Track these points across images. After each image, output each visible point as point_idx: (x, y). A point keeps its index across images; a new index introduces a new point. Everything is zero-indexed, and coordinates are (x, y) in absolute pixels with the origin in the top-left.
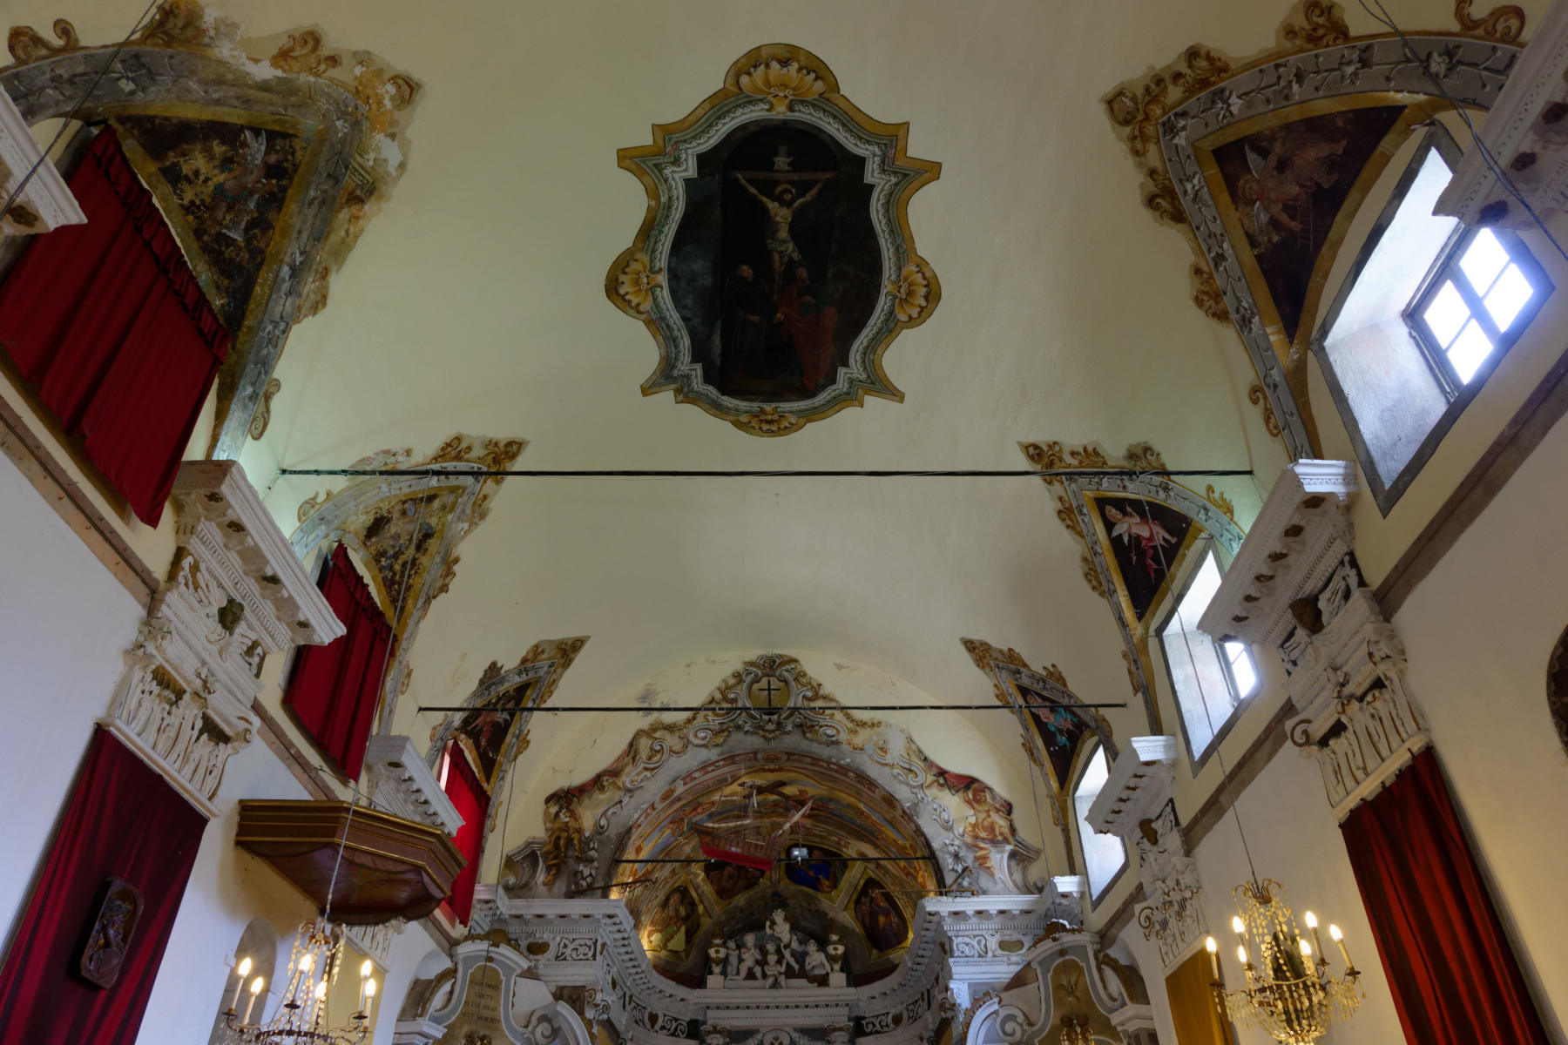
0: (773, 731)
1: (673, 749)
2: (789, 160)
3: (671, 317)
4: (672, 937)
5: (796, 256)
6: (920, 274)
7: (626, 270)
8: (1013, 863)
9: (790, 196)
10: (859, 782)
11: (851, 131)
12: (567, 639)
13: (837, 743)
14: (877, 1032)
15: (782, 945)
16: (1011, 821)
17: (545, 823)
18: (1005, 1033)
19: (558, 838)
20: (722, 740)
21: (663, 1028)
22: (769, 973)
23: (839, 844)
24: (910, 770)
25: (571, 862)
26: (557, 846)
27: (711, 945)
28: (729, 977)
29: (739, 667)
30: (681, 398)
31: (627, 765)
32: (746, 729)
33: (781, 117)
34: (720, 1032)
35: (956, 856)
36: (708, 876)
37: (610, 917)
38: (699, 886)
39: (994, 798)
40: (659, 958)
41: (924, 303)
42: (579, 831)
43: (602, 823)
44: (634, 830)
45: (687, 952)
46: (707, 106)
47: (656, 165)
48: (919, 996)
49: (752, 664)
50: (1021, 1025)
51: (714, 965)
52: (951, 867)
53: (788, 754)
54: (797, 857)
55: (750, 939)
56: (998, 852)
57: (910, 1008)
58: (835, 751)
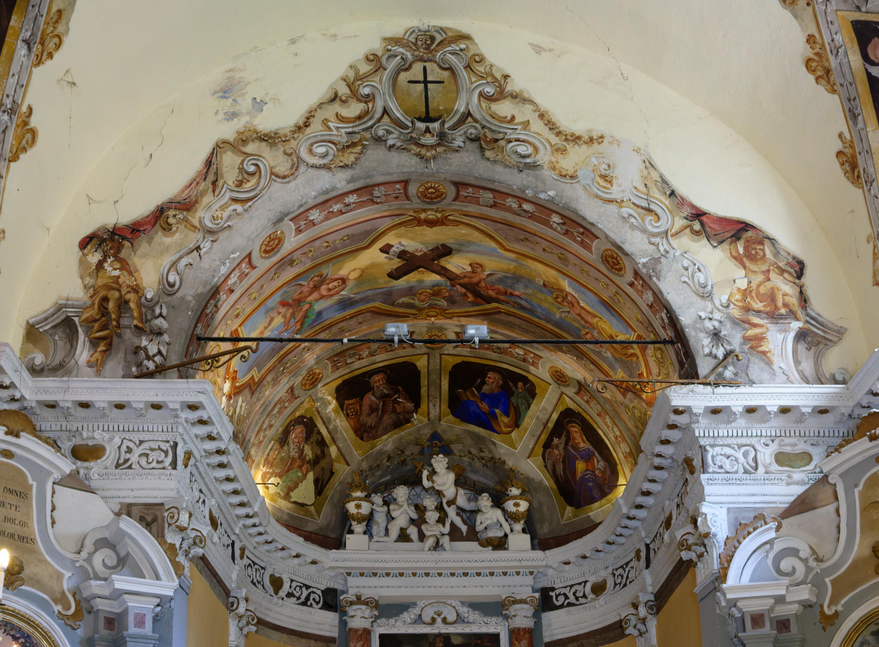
0: (433, 147)
1: (276, 170)
4: (296, 485)
8: (802, 347)
10: (566, 233)
13: (534, 167)
14: (570, 605)
15: (445, 500)
16: (801, 287)
20: (352, 158)
21: (290, 596)
22: (427, 534)
23: (526, 359)
24: (649, 210)
26: (103, 311)
27: (348, 498)
28: (376, 537)
31: (203, 193)
32: (390, 142)
34: (366, 603)
35: (716, 335)
36: (341, 405)
38: (329, 420)
39: (777, 253)
40: (280, 510)
43: (171, 279)
44: (222, 296)
45: (318, 506)
48: (633, 555)
50: (804, 561)
51: (354, 523)
52: (707, 351)
53: (456, 184)
54: (473, 336)
55: (401, 493)
56: (780, 331)
57: (617, 573)
58: (531, 179)
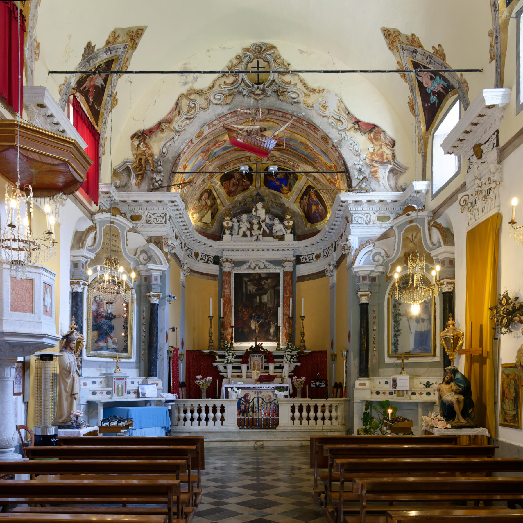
0: (260, 95)
1: (202, 106)
4: (204, 216)
8: (391, 175)
10: (309, 128)
12: (133, 27)
13: (297, 103)
14: (307, 262)
15: (261, 220)
16: (393, 151)
17: (132, 151)
18: (374, 260)
19: (141, 159)
20: (230, 101)
21: (201, 259)
22: (254, 234)
23: (294, 166)
24: (339, 120)
25: (149, 173)
26: (140, 164)
27: (224, 220)
28: (234, 236)
29: (240, 52)
31: (175, 116)
32: (244, 93)
34: (230, 262)
35: (360, 171)
36: (222, 184)
37: (172, 202)
38: (217, 190)
39: (385, 138)
40: (198, 226)
42: (151, 155)
43: (164, 151)
44: (182, 155)
45: (212, 223)
48: (331, 245)
49: (247, 50)
50: (383, 257)
51: (226, 230)
52: (356, 177)
53: (268, 110)
54: (272, 171)
55: (244, 217)
56: (384, 169)
57: (325, 251)
58: (296, 108)
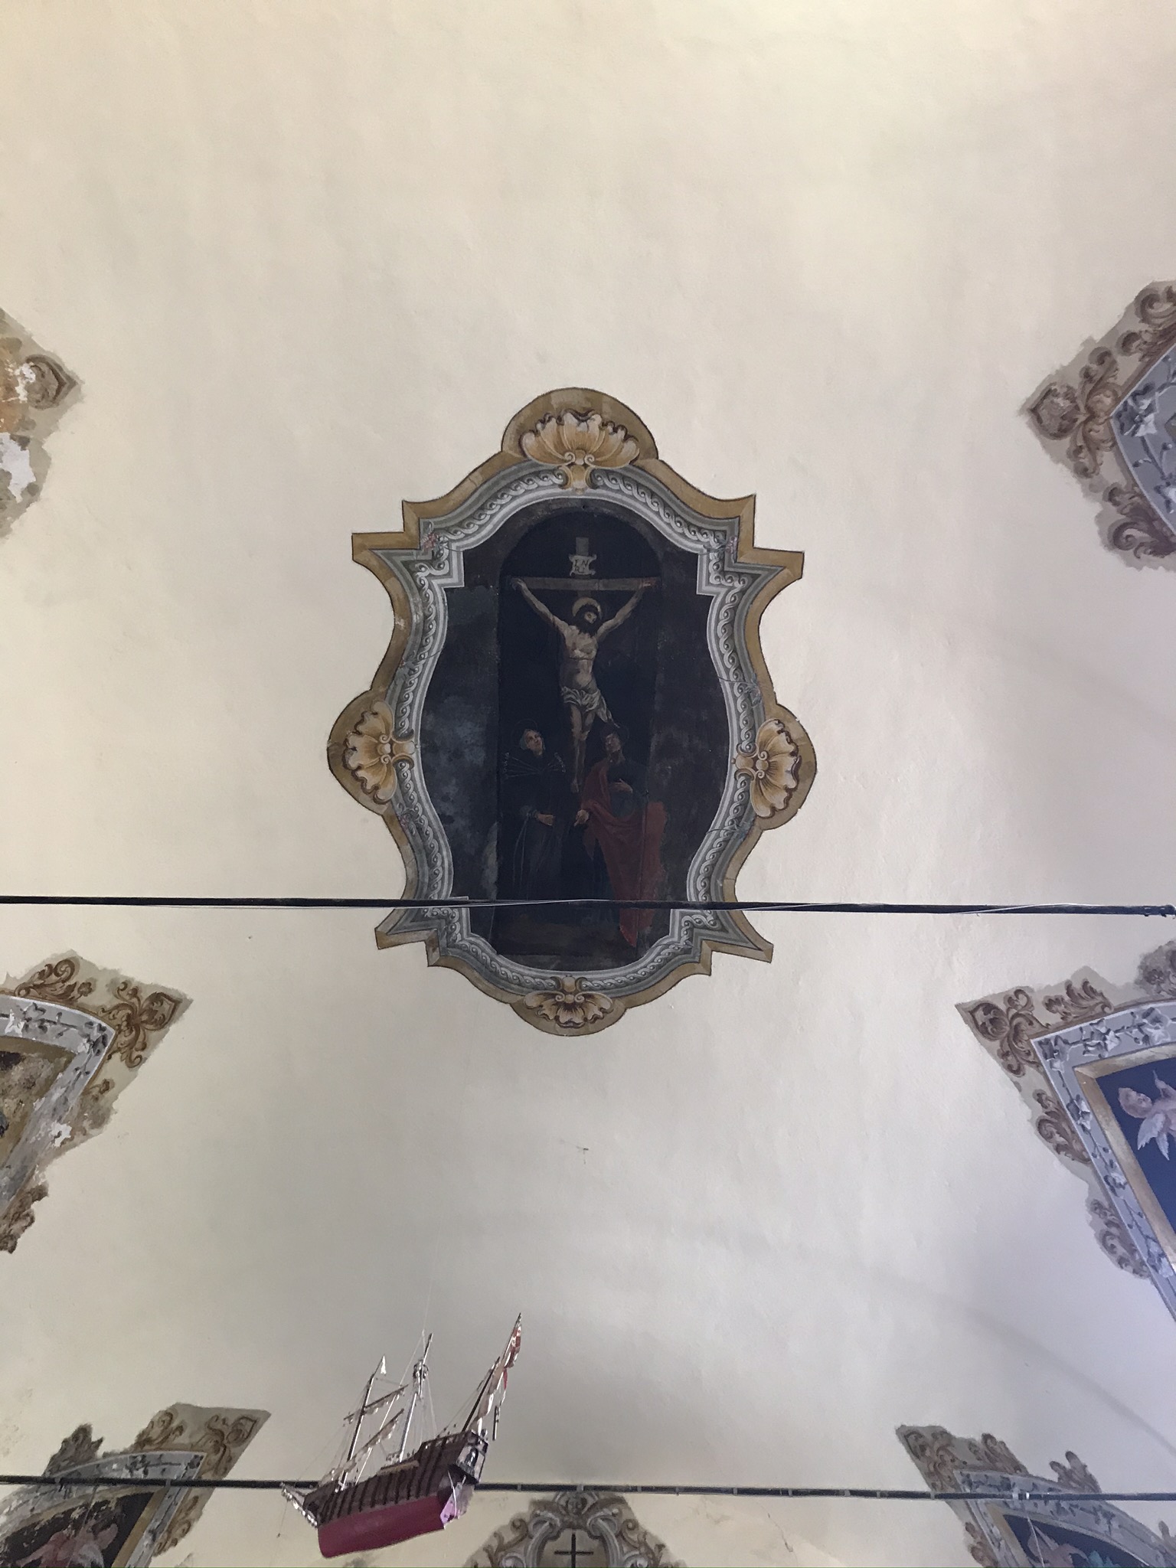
2: (591, 560)
3: (424, 812)
5: (604, 715)
6: (783, 735)
7: (360, 728)
9: (594, 617)
11: (677, 515)
12: (228, 1410)
30: (436, 956)
33: (580, 496)
41: (792, 784)
46: (478, 478)
47: (406, 564)
